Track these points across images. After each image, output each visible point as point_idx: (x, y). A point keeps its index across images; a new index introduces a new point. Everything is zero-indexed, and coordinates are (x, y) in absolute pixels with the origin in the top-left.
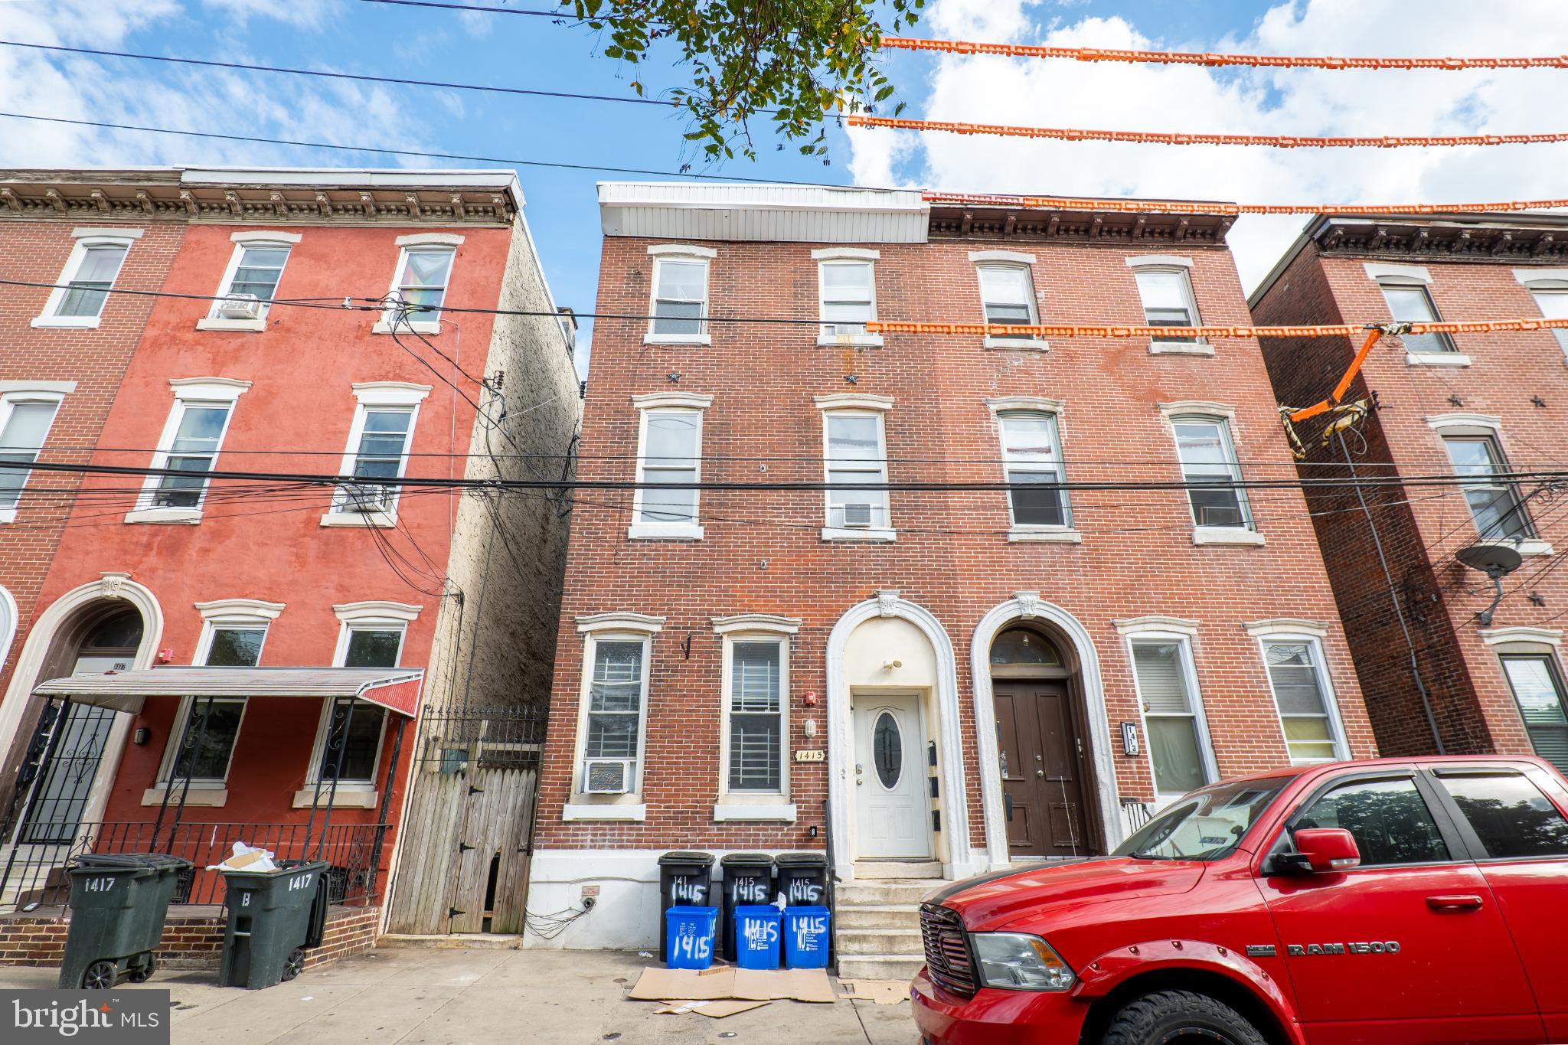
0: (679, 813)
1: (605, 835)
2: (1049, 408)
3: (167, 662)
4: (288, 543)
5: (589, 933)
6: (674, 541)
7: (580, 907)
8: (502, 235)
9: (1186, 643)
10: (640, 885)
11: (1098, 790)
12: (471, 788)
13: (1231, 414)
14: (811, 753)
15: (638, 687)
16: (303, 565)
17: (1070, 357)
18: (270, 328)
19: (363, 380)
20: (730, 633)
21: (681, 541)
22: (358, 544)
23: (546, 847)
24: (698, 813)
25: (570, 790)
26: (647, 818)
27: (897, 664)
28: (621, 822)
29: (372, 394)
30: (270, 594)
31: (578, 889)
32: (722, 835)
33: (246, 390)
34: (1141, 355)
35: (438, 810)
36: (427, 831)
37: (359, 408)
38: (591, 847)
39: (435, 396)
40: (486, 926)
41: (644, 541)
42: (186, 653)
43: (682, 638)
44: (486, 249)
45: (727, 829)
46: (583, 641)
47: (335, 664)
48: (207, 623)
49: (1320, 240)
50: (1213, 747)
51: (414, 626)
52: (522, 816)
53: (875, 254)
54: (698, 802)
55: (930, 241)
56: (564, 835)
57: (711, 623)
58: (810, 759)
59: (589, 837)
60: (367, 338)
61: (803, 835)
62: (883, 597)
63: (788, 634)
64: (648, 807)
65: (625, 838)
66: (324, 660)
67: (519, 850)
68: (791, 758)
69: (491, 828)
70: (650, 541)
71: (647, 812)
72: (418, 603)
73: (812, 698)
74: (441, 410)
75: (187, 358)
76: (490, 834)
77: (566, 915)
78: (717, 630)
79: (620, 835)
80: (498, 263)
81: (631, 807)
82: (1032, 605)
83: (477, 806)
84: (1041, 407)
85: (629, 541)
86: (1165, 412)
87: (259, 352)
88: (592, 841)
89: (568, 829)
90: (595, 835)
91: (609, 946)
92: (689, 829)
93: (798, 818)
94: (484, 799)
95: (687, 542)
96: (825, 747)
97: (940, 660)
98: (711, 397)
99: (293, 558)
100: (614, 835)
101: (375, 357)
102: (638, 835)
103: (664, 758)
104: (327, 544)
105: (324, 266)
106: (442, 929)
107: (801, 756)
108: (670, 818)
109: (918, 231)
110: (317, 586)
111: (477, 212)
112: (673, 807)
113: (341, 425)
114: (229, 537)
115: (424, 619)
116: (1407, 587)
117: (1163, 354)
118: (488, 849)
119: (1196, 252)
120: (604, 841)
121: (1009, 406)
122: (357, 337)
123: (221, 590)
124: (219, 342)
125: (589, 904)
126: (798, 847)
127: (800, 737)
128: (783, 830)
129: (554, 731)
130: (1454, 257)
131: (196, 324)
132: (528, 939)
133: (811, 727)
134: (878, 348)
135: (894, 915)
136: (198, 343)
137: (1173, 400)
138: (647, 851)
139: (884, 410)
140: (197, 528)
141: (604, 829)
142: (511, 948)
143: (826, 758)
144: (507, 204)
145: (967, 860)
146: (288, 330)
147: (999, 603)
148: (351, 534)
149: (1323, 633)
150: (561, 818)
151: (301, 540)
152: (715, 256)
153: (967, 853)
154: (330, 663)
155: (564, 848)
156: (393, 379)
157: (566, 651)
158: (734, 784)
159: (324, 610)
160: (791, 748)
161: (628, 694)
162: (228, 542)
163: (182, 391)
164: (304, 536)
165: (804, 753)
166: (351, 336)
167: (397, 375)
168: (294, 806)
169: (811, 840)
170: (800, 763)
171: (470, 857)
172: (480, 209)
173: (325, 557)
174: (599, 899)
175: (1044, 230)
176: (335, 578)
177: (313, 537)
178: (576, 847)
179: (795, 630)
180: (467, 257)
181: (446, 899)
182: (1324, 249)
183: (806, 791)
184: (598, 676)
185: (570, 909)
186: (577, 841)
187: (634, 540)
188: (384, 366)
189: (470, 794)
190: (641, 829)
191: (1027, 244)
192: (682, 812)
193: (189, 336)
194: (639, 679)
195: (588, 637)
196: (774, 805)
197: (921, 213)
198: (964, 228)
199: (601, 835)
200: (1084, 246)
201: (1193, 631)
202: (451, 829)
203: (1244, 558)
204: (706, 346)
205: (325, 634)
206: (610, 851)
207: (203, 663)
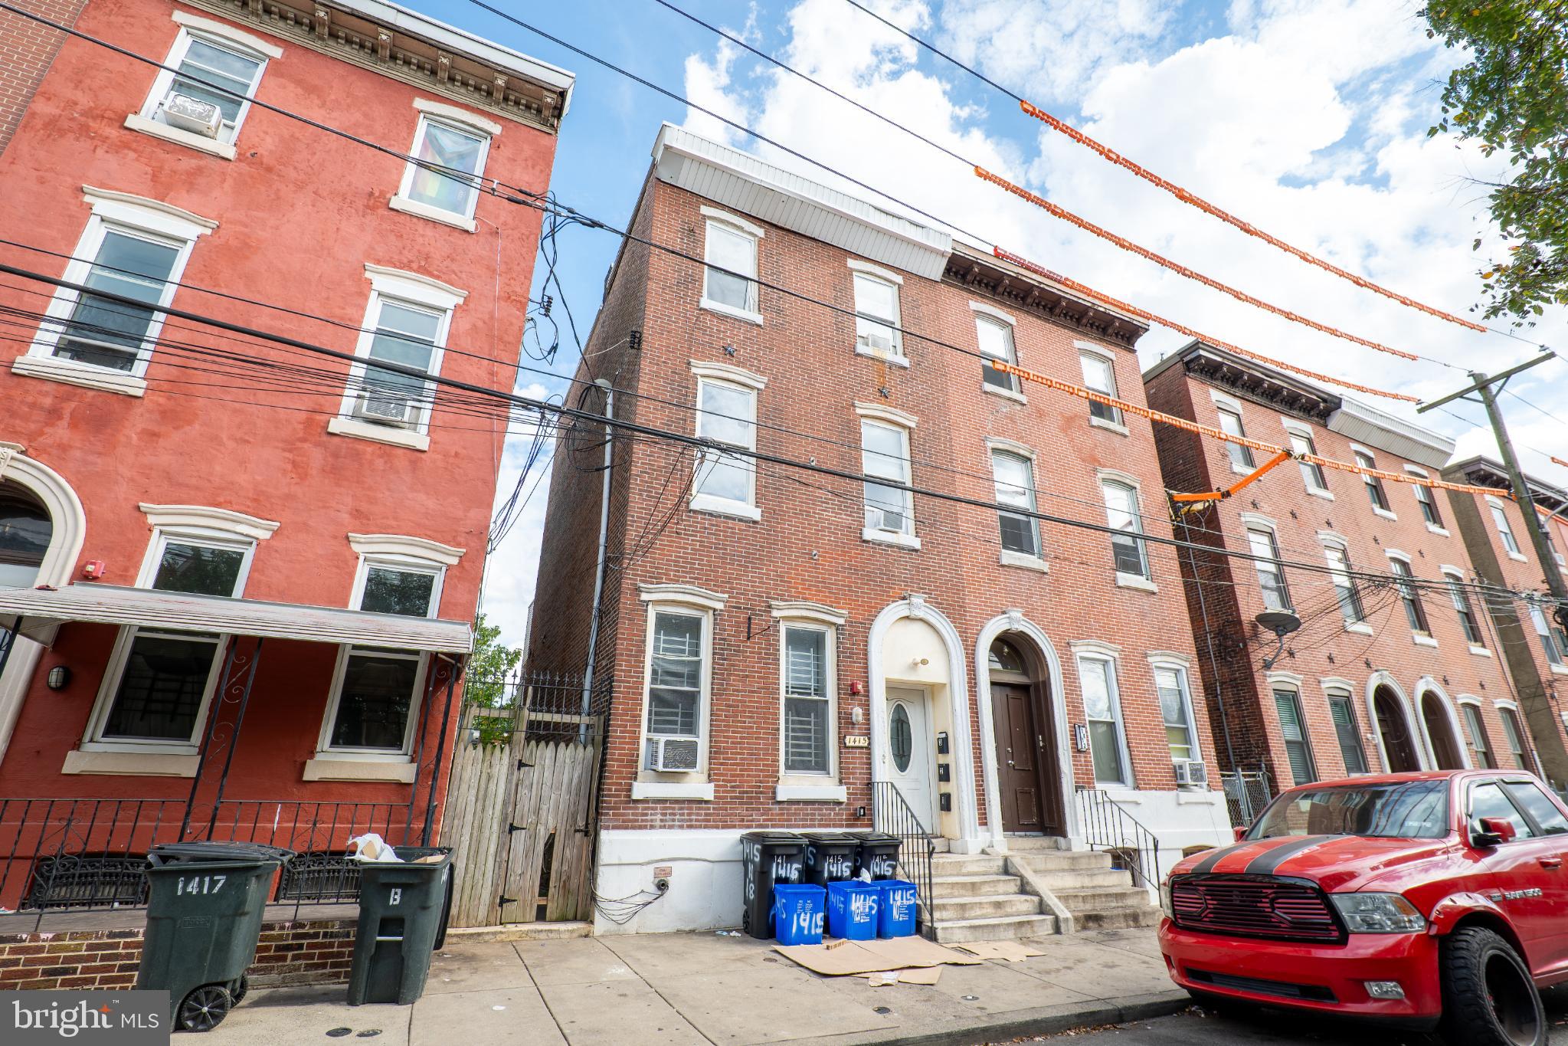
0: (744, 792)
1: (675, 814)
2: (1027, 454)
3: (95, 578)
4: (281, 445)
5: (663, 916)
6: (734, 519)
7: (652, 889)
8: (545, 141)
9: (1112, 663)
10: (711, 865)
11: (1060, 778)
12: (520, 761)
13: (1138, 486)
14: (857, 738)
15: (699, 663)
16: (303, 477)
17: (1041, 414)
18: (241, 157)
19: (378, 262)
20: (786, 618)
21: (740, 520)
22: (379, 463)
23: (615, 828)
24: (761, 793)
25: (637, 767)
26: (715, 797)
27: (924, 662)
28: (691, 801)
29: (384, 281)
30: (257, 506)
31: (650, 870)
32: (783, 814)
33: (209, 232)
34: (1085, 424)
35: (483, 786)
36: (470, 809)
37: (373, 295)
38: (661, 827)
39: (472, 305)
40: (541, 914)
41: (705, 514)
42: (126, 569)
43: (743, 617)
44: (528, 151)
45: (788, 809)
46: (646, 611)
47: (351, 607)
48: (156, 532)
49: (1187, 363)
50: (1129, 747)
51: (455, 572)
52: (578, 795)
53: (899, 279)
54: (760, 782)
55: (942, 281)
56: (633, 814)
57: (770, 607)
58: (857, 744)
59: (659, 817)
60: (382, 212)
61: (852, 815)
62: (914, 600)
63: (835, 624)
64: (716, 786)
65: (694, 817)
66: (339, 601)
67: (578, 831)
68: (840, 743)
69: (544, 807)
70: (711, 514)
71: (716, 791)
72: (459, 545)
73: (860, 687)
74: (480, 324)
75: (110, 162)
76: (543, 813)
77: (640, 899)
78: (775, 613)
79: (689, 814)
80: (541, 171)
81: (697, 785)
82: (1016, 621)
83: (527, 782)
84: (1022, 452)
85: (690, 511)
86: (1100, 475)
87: (226, 186)
88: (661, 820)
89: (637, 808)
90: (664, 814)
91: (683, 928)
92: (753, 809)
93: (849, 799)
94: (534, 775)
95: (746, 522)
96: (868, 733)
97: (954, 661)
98: (765, 379)
99: (289, 467)
100: (683, 814)
101: (392, 238)
102: (706, 815)
103: (728, 737)
104: (336, 456)
105: (317, 101)
106: (492, 920)
107: (850, 741)
108: (736, 798)
109: (935, 269)
110: (324, 507)
111: (517, 103)
112: (738, 787)
113: (350, 311)
114: (190, 423)
115: (465, 564)
116: (1220, 633)
117: (1099, 427)
118: (541, 829)
119: (1118, 350)
120: (674, 820)
121: (1001, 446)
122: (367, 207)
123: (178, 491)
124: (162, 155)
125: (662, 886)
126: (848, 826)
127: (846, 723)
128: (834, 809)
129: (620, 703)
130: (1255, 398)
131: (125, 118)
132: (600, 925)
133: (858, 713)
134: (905, 368)
135: (953, 885)
136: (126, 146)
137: (1104, 466)
138: (715, 831)
139: (910, 428)
140: (138, 401)
141: (674, 809)
142: (581, 936)
143: (869, 744)
144: (555, 108)
145: (976, 837)
146: (269, 170)
147: (994, 616)
148: (369, 449)
149: (1187, 665)
150: (629, 796)
151: (299, 444)
152: (763, 236)
153: (976, 830)
154: (346, 604)
155: (633, 828)
156: (417, 271)
157: (629, 620)
158: (788, 767)
159: (335, 537)
160: (839, 733)
161: (685, 670)
162: (187, 428)
163: (102, 206)
164: (304, 440)
165: (853, 738)
166: (360, 203)
167: (423, 266)
168: (305, 778)
169: (857, 819)
170: (848, 747)
171: (519, 837)
172: (524, 102)
173: (334, 471)
174: (671, 881)
175: (1023, 299)
176: (349, 500)
177: (317, 444)
178: (645, 827)
179: (841, 621)
180: (506, 152)
181: (493, 884)
182: (1189, 370)
183: (853, 774)
184: (656, 649)
185: (642, 891)
186: (646, 821)
187: (695, 512)
188: (405, 252)
189: (519, 769)
190: (709, 809)
191: (1010, 307)
192: (747, 792)
193: (113, 133)
194: (697, 654)
195: (650, 607)
196: (823, 786)
197: (943, 254)
198: (969, 278)
199: (670, 814)
200: (1047, 320)
201: (1116, 655)
202: (498, 807)
203: (1146, 601)
204: (759, 326)
205: (337, 567)
206: (680, 831)
207: (150, 585)
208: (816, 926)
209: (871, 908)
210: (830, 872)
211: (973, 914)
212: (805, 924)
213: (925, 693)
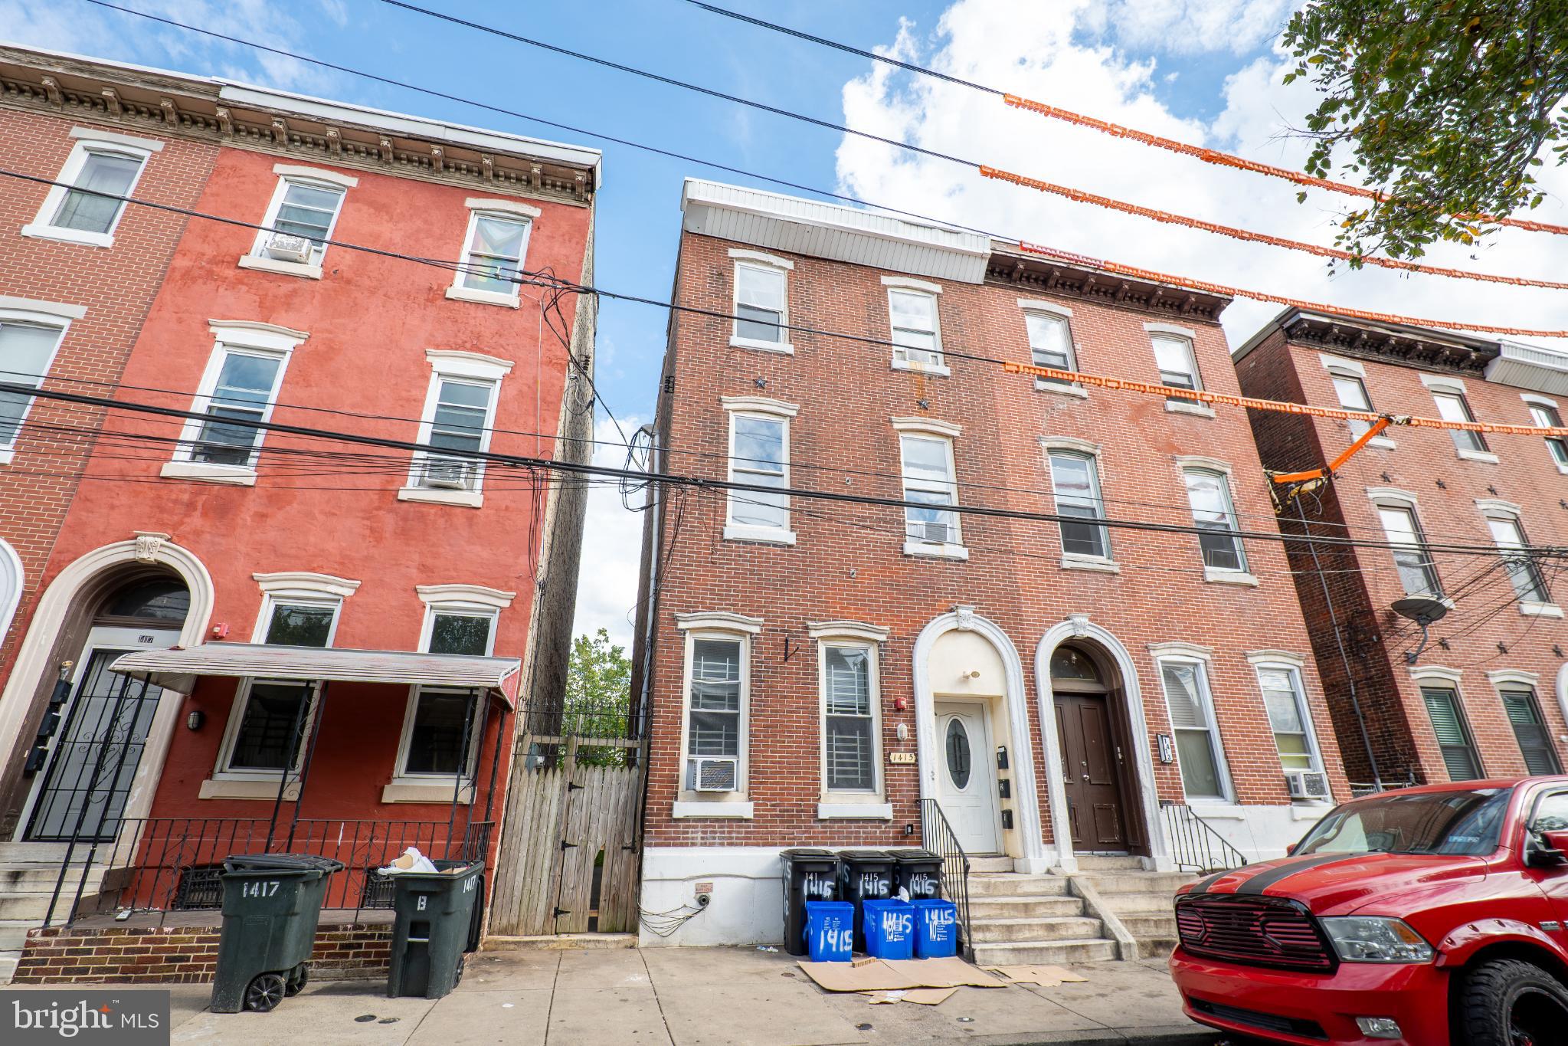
0: (785, 811)
1: (715, 833)
2: (1089, 450)
3: (221, 638)
4: (361, 514)
5: (704, 930)
6: (768, 545)
7: (694, 904)
8: (580, 215)
9: (1202, 666)
10: (752, 881)
11: (1141, 793)
12: (571, 784)
13: (1229, 471)
14: (903, 755)
15: (737, 686)
16: (379, 540)
17: (1105, 406)
18: (326, 275)
19: (437, 347)
20: (823, 638)
21: (775, 545)
22: (441, 522)
23: (656, 845)
24: (802, 811)
25: (677, 787)
26: (755, 816)
27: (975, 675)
28: (731, 820)
29: (445, 363)
30: (343, 568)
31: (691, 887)
32: (825, 832)
33: (302, 342)
34: (1159, 411)
35: (537, 806)
36: (527, 828)
37: (434, 376)
38: (702, 845)
39: (518, 373)
40: (593, 926)
41: (739, 542)
42: (244, 629)
43: (780, 639)
44: (565, 227)
45: (830, 827)
46: (684, 639)
47: (420, 651)
48: (266, 597)
49: (1288, 330)
50: (1226, 757)
51: (508, 614)
52: (625, 814)
53: (938, 288)
54: (802, 800)
55: (985, 284)
56: (674, 832)
57: (807, 628)
58: (903, 761)
59: (700, 835)
60: (440, 302)
61: (899, 833)
62: (961, 612)
63: (877, 641)
64: (755, 804)
65: (734, 835)
66: (408, 645)
67: (624, 848)
68: (885, 760)
69: (594, 826)
70: (745, 542)
71: (755, 810)
72: (510, 589)
73: (904, 703)
74: (525, 389)
75: (227, 297)
76: (593, 831)
77: (681, 914)
78: (813, 634)
79: (729, 832)
80: (577, 243)
81: (737, 804)
82: (1083, 627)
83: (577, 803)
84: (1083, 448)
85: (724, 541)
86: (1179, 464)
87: (314, 301)
88: (702, 838)
89: (678, 827)
90: (705, 833)
91: (724, 942)
92: (795, 827)
93: (894, 817)
94: (584, 796)
95: (781, 546)
96: (915, 750)
97: (1010, 672)
98: (797, 406)
99: (367, 532)
100: (723, 832)
101: (449, 323)
102: (747, 833)
103: (768, 757)
104: (405, 519)
105: (386, 217)
106: (548, 929)
107: (895, 757)
108: (777, 816)
109: (977, 272)
110: (397, 565)
111: (554, 186)
112: (778, 805)
113: (414, 393)
114: (290, 503)
115: (516, 606)
116: (1350, 626)
117: (1176, 412)
118: (591, 846)
119: (1198, 326)
120: (714, 838)
121: (1058, 445)
122: (428, 300)
123: (282, 561)
124: (266, 284)
125: (704, 901)
126: (895, 844)
127: (892, 740)
128: (880, 827)
129: (659, 728)
130: (1382, 358)
131: (239, 260)
132: (644, 937)
133: (903, 729)
134: (945, 377)
135: (1003, 906)
136: (240, 282)
137: (1185, 453)
138: (755, 848)
139: (953, 437)
140: (251, 489)
141: (714, 827)
142: (626, 947)
143: (917, 760)
144: (587, 184)
145: (1040, 855)
146: (348, 282)
147: (1056, 623)
148: (433, 511)
149: (1301, 664)
150: (671, 815)
151: (375, 512)
152: (792, 268)
153: (1040, 849)
154: (415, 648)
155: (675, 845)
156: (471, 350)
157: (667, 647)
158: (831, 785)
159: (405, 590)
160: (884, 750)
161: (726, 693)
162: (288, 508)
163: (224, 334)
164: (379, 508)
165: (898, 754)
166: (421, 299)
167: (475, 345)
168: (384, 801)
169: (906, 837)
170: (894, 764)
171: (572, 854)
172: (559, 183)
173: (403, 533)
174: (712, 896)
175: (1080, 288)
176: (416, 557)
177: (390, 511)
178: (686, 845)
179: (883, 638)
180: (545, 231)
181: (549, 898)
182: (1291, 337)
183: (900, 791)
184: (696, 674)
185: (685, 906)
186: (687, 838)
187: (729, 541)
188: (460, 334)
189: (570, 790)
190: (749, 827)
191: (1065, 298)
192: (788, 811)
193: (230, 273)
194: (736, 677)
195: (687, 635)
196: (870, 804)
197: (982, 256)
198: (1015, 275)
199: (711, 832)
200: (1109, 307)
201: (1208, 657)
202: (552, 825)
203: (1243, 597)
204: (789, 355)
205: (408, 616)
206: (721, 849)
207: (262, 641)
208: (845, 943)
209: (905, 927)
210: (866, 891)
211: (1021, 936)
212: (833, 942)
213: (983, 707)
